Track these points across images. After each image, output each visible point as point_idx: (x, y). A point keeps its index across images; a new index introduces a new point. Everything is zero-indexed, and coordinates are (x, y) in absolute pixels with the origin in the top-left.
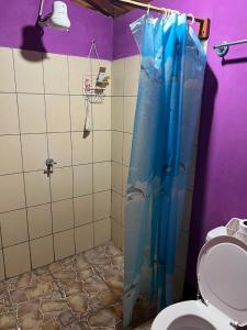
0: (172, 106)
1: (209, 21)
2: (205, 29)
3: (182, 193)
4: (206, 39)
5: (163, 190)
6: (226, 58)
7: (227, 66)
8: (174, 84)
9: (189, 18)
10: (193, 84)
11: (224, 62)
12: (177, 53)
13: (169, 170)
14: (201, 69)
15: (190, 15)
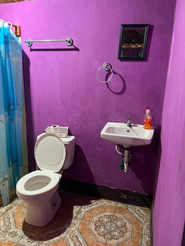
0: (8, 72)
1: (20, 27)
2: (18, 31)
3: (20, 120)
4: (20, 36)
5: (10, 119)
6: (32, 48)
7: (33, 52)
8: (7, 59)
9: (9, 24)
10: (17, 61)
11: (31, 50)
12: (6, 43)
13: (12, 107)
14: (20, 52)
15: (9, 23)
